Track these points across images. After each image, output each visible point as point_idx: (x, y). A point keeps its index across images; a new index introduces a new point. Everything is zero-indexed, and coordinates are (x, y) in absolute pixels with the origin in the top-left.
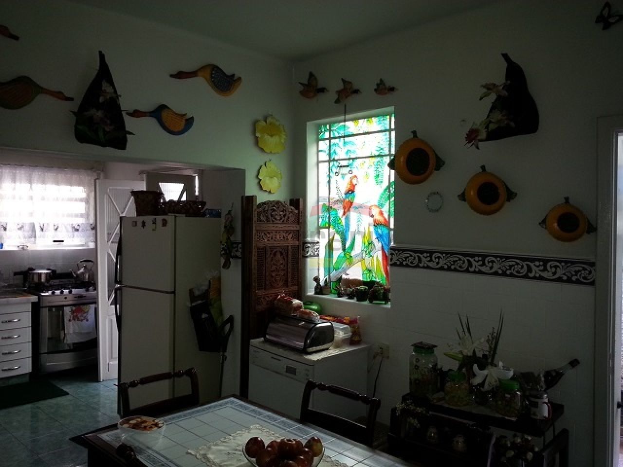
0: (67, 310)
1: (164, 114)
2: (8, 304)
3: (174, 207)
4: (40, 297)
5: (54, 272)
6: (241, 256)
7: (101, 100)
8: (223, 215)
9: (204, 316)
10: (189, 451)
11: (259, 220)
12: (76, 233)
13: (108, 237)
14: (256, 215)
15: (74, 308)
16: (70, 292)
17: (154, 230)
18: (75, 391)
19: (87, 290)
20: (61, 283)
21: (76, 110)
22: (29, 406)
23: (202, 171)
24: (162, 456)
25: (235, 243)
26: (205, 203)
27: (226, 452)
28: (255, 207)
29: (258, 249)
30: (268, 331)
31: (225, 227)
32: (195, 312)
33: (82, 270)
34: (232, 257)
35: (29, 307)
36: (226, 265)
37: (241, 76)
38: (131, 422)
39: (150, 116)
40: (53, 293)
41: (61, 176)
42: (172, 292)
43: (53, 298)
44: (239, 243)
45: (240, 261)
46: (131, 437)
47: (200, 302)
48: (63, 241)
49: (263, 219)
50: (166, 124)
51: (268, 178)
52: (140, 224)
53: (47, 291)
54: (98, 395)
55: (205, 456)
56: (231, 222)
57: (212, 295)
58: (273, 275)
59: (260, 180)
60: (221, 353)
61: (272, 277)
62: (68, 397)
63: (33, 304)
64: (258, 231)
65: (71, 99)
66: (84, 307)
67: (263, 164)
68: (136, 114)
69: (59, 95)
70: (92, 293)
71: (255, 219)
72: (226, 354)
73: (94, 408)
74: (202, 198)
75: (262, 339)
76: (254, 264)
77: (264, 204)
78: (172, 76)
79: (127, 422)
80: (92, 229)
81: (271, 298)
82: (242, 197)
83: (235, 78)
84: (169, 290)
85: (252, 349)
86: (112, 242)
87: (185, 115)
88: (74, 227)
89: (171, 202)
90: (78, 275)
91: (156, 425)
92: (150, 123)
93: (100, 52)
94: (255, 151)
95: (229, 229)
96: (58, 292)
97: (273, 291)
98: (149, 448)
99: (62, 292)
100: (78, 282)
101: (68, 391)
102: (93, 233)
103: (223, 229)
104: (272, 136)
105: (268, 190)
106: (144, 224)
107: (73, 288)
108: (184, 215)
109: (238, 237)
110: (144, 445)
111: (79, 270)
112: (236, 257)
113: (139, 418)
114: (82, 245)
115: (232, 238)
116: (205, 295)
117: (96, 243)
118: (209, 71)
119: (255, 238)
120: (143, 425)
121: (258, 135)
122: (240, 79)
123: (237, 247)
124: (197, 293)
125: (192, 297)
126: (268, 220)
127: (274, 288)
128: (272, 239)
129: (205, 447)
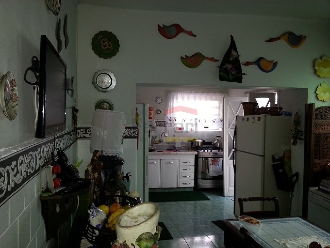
0: (210, 159)
1: (262, 62)
2: (185, 154)
3: (264, 110)
4: (198, 152)
5: (204, 141)
6: (304, 138)
7: (231, 59)
8: (293, 115)
9: (281, 171)
10: (276, 240)
11: (316, 118)
12: (214, 123)
13: (229, 126)
14: (314, 115)
15: (213, 159)
16: (211, 151)
17: (253, 123)
18: (213, 199)
19: (219, 151)
20: (207, 147)
21: (219, 65)
22: (193, 202)
23: (280, 90)
24: (261, 239)
25: (300, 131)
26: (282, 108)
27: (297, 246)
28: (314, 110)
29: (316, 134)
30: (321, 183)
31: (294, 122)
32: (275, 168)
33: (216, 141)
34: (299, 139)
35: (194, 157)
36: (295, 143)
37: (306, 35)
38: (245, 218)
39: (255, 64)
40: (204, 151)
41: (208, 96)
42: (262, 156)
43: (204, 153)
44: (303, 131)
45: (303, 141)
46: (245, 225)
47: (278, 162)
48: (208, 127)
49: (319, 117)
50: (263, 67)
51: (322, 93)
52: (246, 119)
53: (201, 150)
54: (224, 203)
55: (284, 244)
56: (298, 119)
57: (286, 160)
58: (325, 150)
59: (317, 94)
60: (291, 192)
61: (324, 152)
62: (210, 201)
63: (196, 155)
64: (315, 124)
65: (217, 61)
66: (217, 159)
67: (319, 84)
68: (247, 64)
69: (212, 59)
70: (221, 152)
71: (314, 117)
72: (293, 193)
73: (222, 209)
74: (280, 105)
75: (317, 188)
76: (313, 143)
77: (320, 108)
78: (266, 41)
79: (243, 218)
80: (221, 121)
81: (323, 164)
82: (306, 105)
83: (303, 36)
84: (261, 155)
85: (310, 193)
86: (231, 128)
87: (273, 61)
88: (213, 121)
89: (262, 108)
90: (214, 143)
91: (258, 222)
92: (255, 68)
93: (231, 36)
94: (314, 78)
95: (297, 123)
96: (206, 151)
97: (325, 160)
98: (254, 233)
99: (208, 151)
100: (215, 147)
101: (210, 198)
102: (222, 124)
103: (293, 123)
104: (325, 68)
105: (323, 100)
106: (248, 119)
107: (212, 149)
108: (270, 115)
109: (302, 127)
110: (251, 231)
111: (215, 141)
112: (301, 139)
113: (248, 217)
114: (216, 129)
115: (298, 128)
116: (281, 159)
117: (223, 128)
118: (287, 35)
119: (313, 128)
120: (251, 221)
121: (316, 68)
122: (305, 37)
123: (302, 133)
124: (276, 157)
125: (274, 159)
126: (322, 118)
127: (326, 158)
128: (324, 129)
129: (284, 240)
